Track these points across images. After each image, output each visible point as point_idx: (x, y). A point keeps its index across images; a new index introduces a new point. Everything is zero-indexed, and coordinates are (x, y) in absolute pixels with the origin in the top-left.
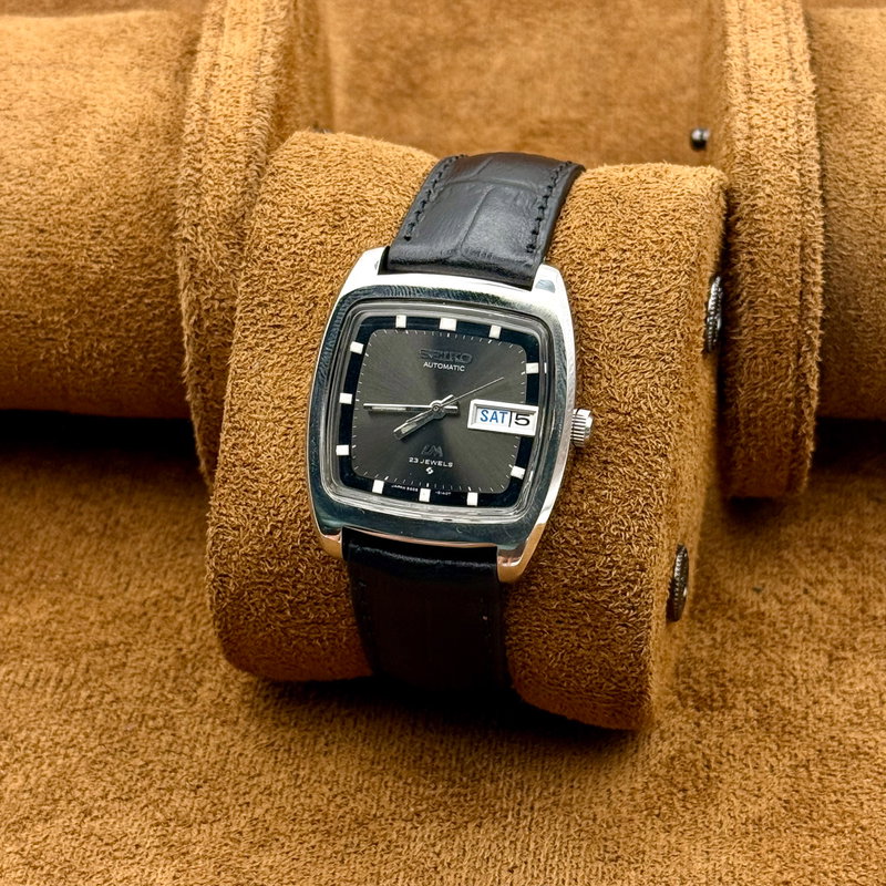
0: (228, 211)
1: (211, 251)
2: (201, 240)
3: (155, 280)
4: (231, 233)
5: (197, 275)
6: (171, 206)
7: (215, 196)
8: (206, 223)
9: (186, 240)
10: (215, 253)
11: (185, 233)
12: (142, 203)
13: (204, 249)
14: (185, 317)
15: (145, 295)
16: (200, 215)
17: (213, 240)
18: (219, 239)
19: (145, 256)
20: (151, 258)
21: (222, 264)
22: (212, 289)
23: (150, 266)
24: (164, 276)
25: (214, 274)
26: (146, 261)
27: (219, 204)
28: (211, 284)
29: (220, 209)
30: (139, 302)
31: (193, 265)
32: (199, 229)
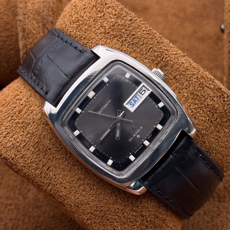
0: (37, 9)
1: (31, 25)
2: (27, 21)
3: (10, 35)
4: (39, 18)
5: (25, 34)
6: (16, 6)
7: (32, 3)
8: (29, 14)
9: (21, 21)
10: (32, 26)
11: (21, 17)
12: (5, 5)
13: (28, 24)
14: (21, 51)
15: (6, 41)
16: (26, 11)
17: (31, 21)
18: (34, 20)
19: (6, 26)
20: (8, 27)
21: (35, 30)
22: (31, 40)
23: (8, 30)
24: (13, 34)
25: (32, 34)
26: (7, 28)
27: (33, 6)
28: (31, 38)
29: (34, 8)
30: (4, 44)
31: (24, 30)
32: (26, 16)
